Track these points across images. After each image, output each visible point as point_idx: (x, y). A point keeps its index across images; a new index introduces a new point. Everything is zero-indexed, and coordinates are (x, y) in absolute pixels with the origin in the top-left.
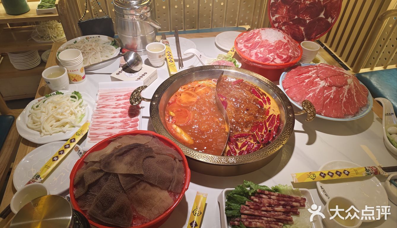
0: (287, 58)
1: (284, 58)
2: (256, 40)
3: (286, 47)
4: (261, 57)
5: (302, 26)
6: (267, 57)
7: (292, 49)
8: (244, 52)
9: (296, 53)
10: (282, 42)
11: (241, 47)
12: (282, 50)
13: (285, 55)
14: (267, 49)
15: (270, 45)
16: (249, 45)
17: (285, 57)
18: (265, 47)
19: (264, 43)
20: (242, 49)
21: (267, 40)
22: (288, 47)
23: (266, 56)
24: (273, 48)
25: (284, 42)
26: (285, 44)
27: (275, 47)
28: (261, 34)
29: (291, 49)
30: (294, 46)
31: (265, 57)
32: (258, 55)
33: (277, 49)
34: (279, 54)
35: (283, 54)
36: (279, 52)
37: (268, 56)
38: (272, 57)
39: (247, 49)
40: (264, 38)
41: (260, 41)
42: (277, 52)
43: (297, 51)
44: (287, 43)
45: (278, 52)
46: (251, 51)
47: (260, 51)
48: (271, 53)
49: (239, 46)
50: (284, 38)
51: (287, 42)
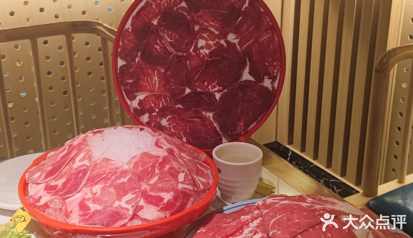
0: (176, 198)
1: (165, 201)
2: (78, 163)
3: (166, 169)
4: (96, 212)
5: (208, 110)
6: (116, 208)
7: (186, 170)
8: (46, 205)
9: (200, 180)
10: (152, 156)
11: (37, 193)
12: (156, 179)
13: (167, 191)
14: (111, 185)
15: (116, 173)
16: (60, 183)
17: (167, 197)
18: (106, 179)
19: (101, 168)
20: (41, 197)
21: (107, 160)
22: (172, 168)
23: (111, 206)
24: (128, 178)
25: (159, 157)
26: (160, 160)
27: (134, 174)
28: (88, 145)
29: (183, 172)
30: (189, 161)
31: (110, 209)
32: (89, 209)
33: (141, 178)
34: (151, 193)
35: (162, 190)
36: (148, 188)
37: (117, 204)
38: (129, 207)
39: (53, 197)
40: (98, 154)
41: (88, 164)
42: (143, 188)
43: (202, 175)
44: (166, 156)
45: (144, 186)
46: (67, 201)
47: (92, 193)
48: (126, 193)
49: (32, 190)
50: (157, 144)
51: (166, 154)
